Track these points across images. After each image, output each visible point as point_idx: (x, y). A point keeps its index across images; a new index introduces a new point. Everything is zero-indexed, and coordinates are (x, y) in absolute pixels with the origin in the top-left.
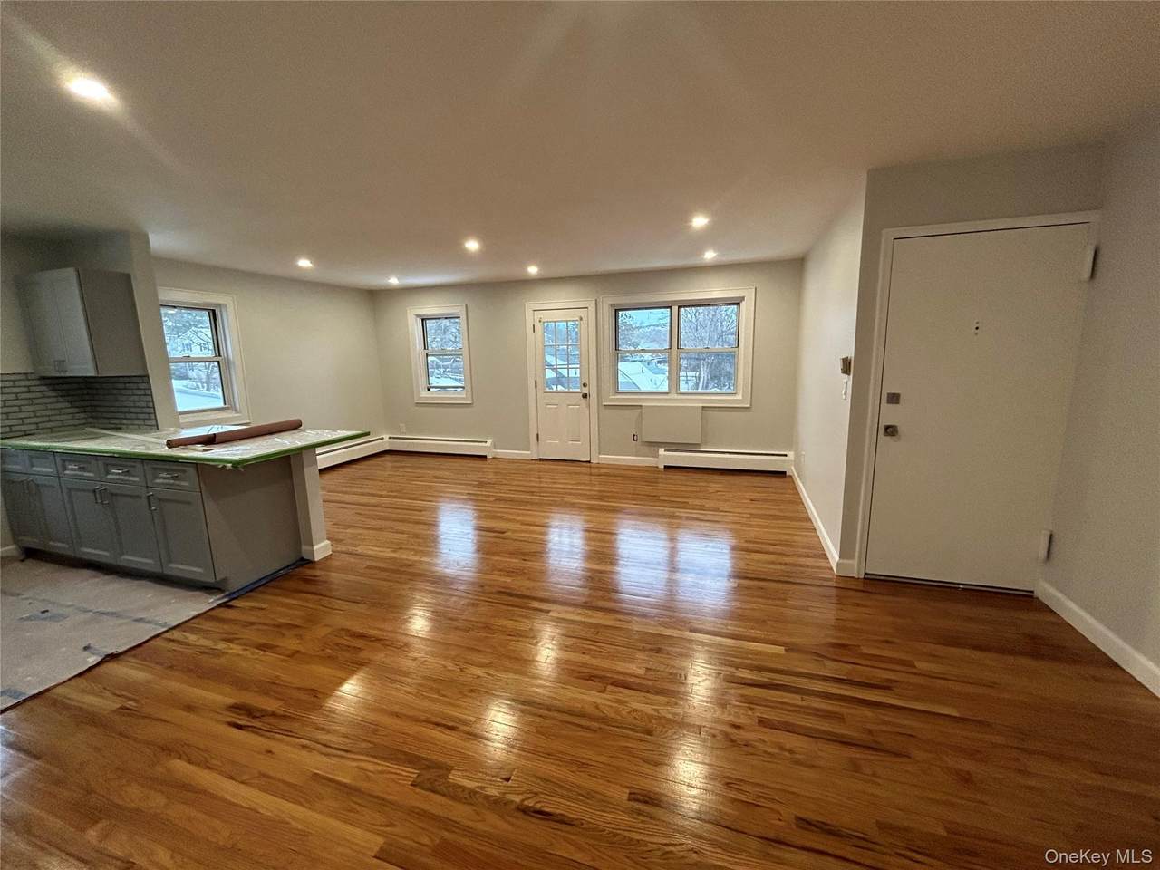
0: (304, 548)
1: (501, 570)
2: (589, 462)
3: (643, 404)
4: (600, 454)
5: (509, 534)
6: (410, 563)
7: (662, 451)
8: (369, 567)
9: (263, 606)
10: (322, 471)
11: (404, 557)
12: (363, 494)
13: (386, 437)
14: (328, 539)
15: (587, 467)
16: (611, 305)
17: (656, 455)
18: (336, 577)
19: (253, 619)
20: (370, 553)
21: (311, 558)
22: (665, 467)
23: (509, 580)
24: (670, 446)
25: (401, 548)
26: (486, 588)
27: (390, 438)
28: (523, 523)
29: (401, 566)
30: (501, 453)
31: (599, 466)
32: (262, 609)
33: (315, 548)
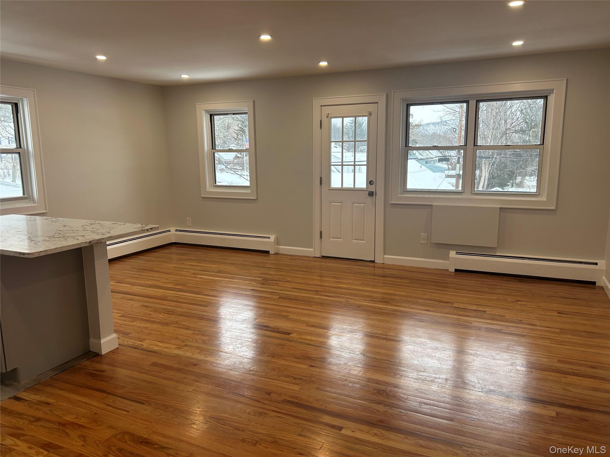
0: (92, 340)
1: (288, 376)
2: (373, 262)
3: (434, 204)
4: (385, 254)
5: (294, 335)
6: (194, 361)
7: (452, 254)
8: (154, 364)
9: (51, 401)
10: (111, 261)
11: (188, 354)
12: (150, 286)
13: (173, 229)
14: (116, 331)
15: (371, 267)
16: (403, 100)
17: (446, 257)
18: (122, 373)
19: (39, 414)
20: (155, 348)
21: (98, 352)
22: (456, 270)
23: (297, 388)
24: (462, 249)
25: (185, 345)
26: (272, 395)
27: (176, 230)
28: (308, 324)
29: (186, 365)
30: (285, 249)
31: (384, 266)
32: (48, 404)
33: (103, 341)
